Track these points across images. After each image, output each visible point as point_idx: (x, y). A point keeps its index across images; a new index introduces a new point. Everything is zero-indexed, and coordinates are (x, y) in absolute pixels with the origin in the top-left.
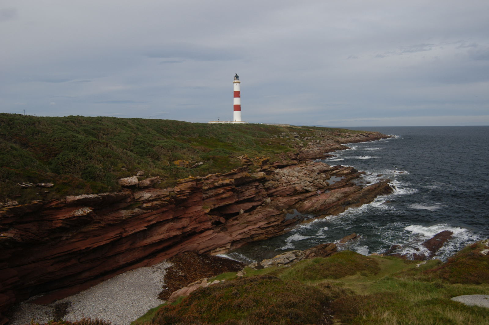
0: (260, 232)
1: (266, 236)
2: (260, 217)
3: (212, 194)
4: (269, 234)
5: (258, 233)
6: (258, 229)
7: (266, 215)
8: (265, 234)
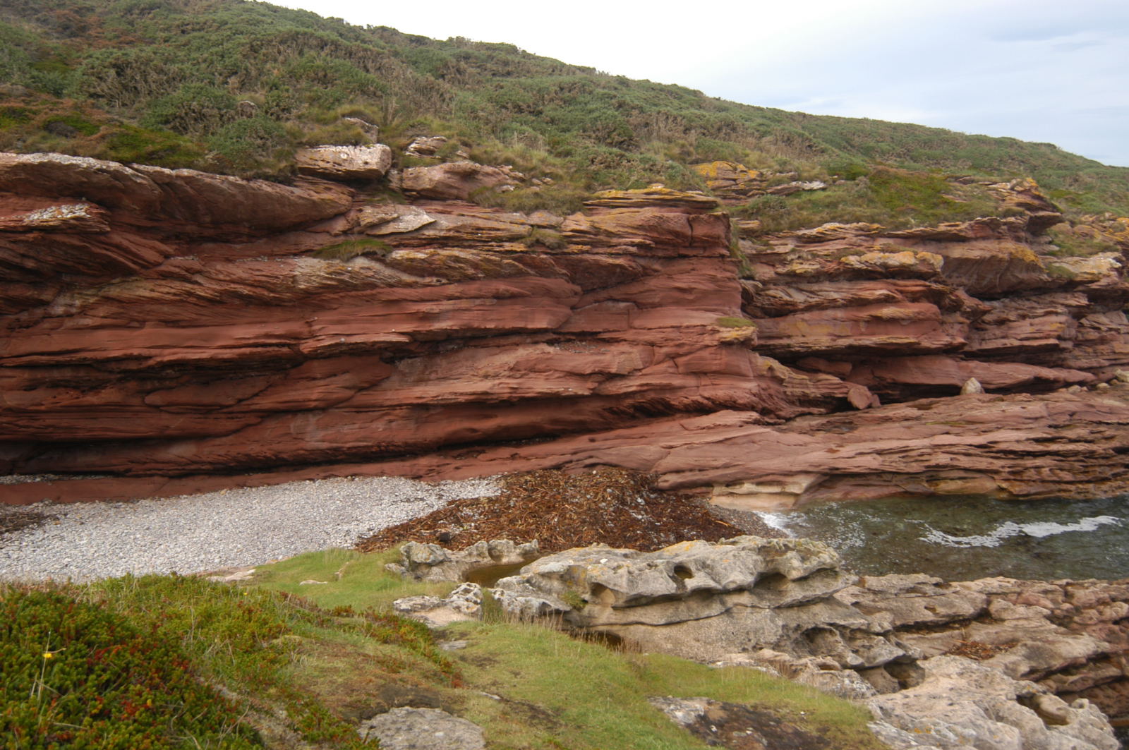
0: (984, 463)
1: (1004, 485)
2: (1028, 416)
3: (835, 296)
4: (1022, 481)
5: (967, 466)
6: (978, 451)
7: (1072, 414)
8: (1005, 475)
